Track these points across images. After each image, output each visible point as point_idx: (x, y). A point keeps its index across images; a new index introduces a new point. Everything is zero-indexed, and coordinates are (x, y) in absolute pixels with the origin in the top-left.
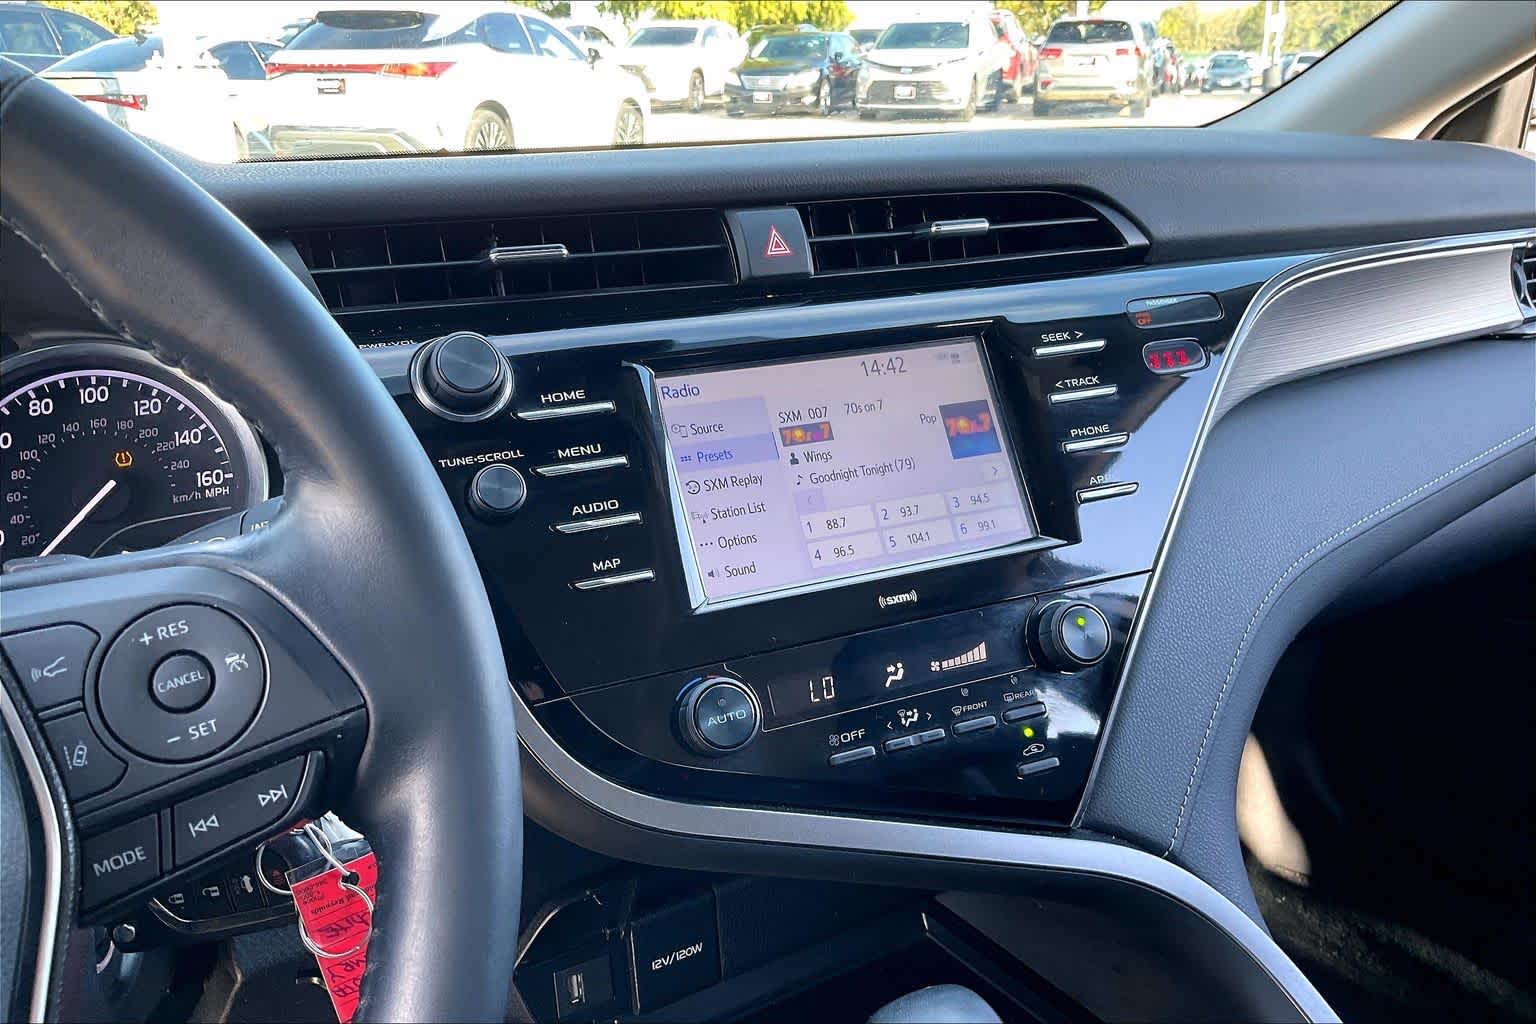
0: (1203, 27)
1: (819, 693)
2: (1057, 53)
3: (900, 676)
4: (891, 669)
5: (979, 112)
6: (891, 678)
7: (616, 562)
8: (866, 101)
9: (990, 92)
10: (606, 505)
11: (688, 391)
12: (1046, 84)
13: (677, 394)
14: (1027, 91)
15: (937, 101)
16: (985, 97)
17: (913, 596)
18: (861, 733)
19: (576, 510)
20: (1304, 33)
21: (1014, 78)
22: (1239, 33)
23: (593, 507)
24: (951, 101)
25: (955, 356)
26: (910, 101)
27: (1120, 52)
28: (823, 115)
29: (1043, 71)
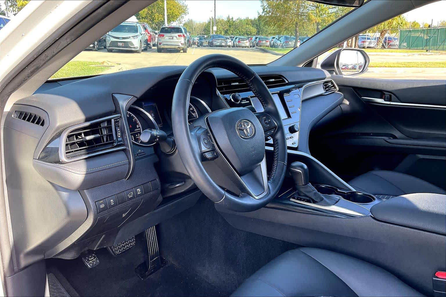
0: (195, 29)
2: (163, 36)
5: (142, 51)
8: (109, 47)
9: (145, 46)
12: (160, 44)
14: (154, 45)
15: (131, 48)
16: (144, 47)
20: (220, 31)
21: (151, 42)
22: (204, 31)
24: (134, 48)
26: (122, 47)
27: (179, 36)
28: (96, 51)
29: (159, 40)
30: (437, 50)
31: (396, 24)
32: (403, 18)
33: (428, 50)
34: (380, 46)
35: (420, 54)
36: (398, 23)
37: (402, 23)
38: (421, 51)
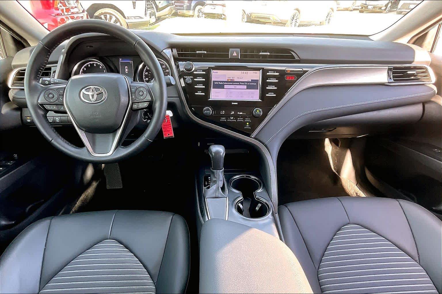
1: (222, 113)
3: (233, 113)
4: (232, 112)
6: (232, 113)
7: (201, 92)
10: (201, 85)
11: (217, 72)
13: (215, 73)
17: (237, 104)
18: (225, 118)
19: (198, 85)
23: (199, 85)
25: (256, 73)
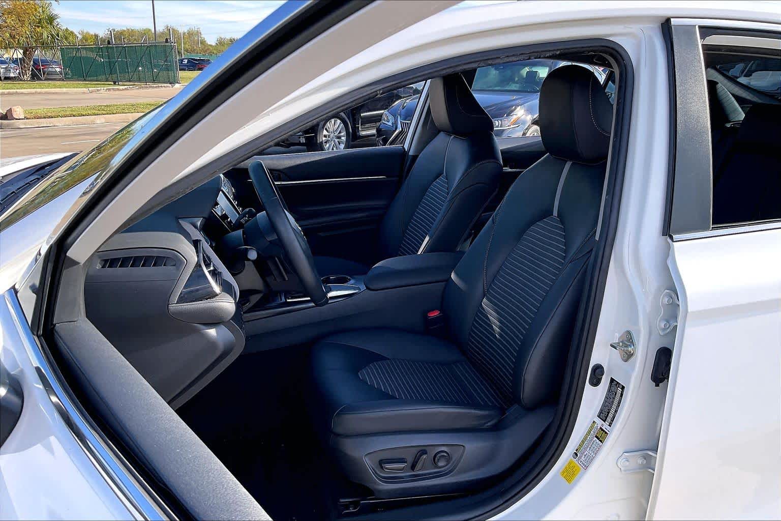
30: (130, 81)
31: (48, 37)
32: (58, 27)
33: (116, 82)
34: (28, 75)
35: (109, 90)
36: (52, 35)
37: (58, 35)
38: (105, 83)
